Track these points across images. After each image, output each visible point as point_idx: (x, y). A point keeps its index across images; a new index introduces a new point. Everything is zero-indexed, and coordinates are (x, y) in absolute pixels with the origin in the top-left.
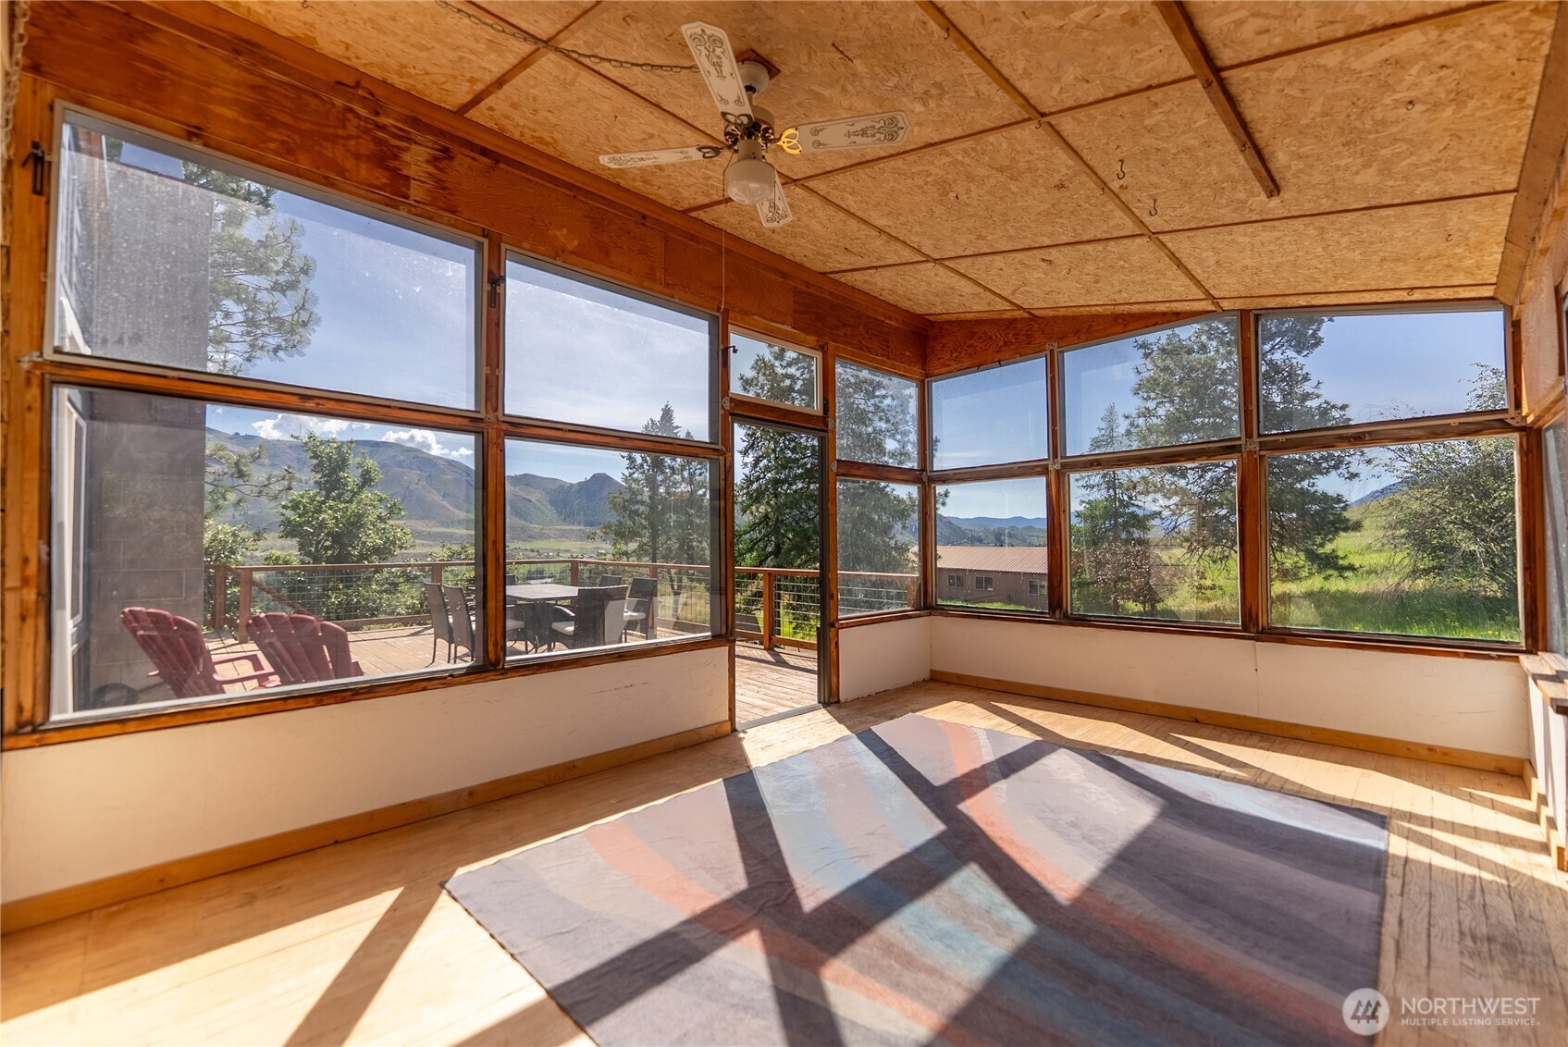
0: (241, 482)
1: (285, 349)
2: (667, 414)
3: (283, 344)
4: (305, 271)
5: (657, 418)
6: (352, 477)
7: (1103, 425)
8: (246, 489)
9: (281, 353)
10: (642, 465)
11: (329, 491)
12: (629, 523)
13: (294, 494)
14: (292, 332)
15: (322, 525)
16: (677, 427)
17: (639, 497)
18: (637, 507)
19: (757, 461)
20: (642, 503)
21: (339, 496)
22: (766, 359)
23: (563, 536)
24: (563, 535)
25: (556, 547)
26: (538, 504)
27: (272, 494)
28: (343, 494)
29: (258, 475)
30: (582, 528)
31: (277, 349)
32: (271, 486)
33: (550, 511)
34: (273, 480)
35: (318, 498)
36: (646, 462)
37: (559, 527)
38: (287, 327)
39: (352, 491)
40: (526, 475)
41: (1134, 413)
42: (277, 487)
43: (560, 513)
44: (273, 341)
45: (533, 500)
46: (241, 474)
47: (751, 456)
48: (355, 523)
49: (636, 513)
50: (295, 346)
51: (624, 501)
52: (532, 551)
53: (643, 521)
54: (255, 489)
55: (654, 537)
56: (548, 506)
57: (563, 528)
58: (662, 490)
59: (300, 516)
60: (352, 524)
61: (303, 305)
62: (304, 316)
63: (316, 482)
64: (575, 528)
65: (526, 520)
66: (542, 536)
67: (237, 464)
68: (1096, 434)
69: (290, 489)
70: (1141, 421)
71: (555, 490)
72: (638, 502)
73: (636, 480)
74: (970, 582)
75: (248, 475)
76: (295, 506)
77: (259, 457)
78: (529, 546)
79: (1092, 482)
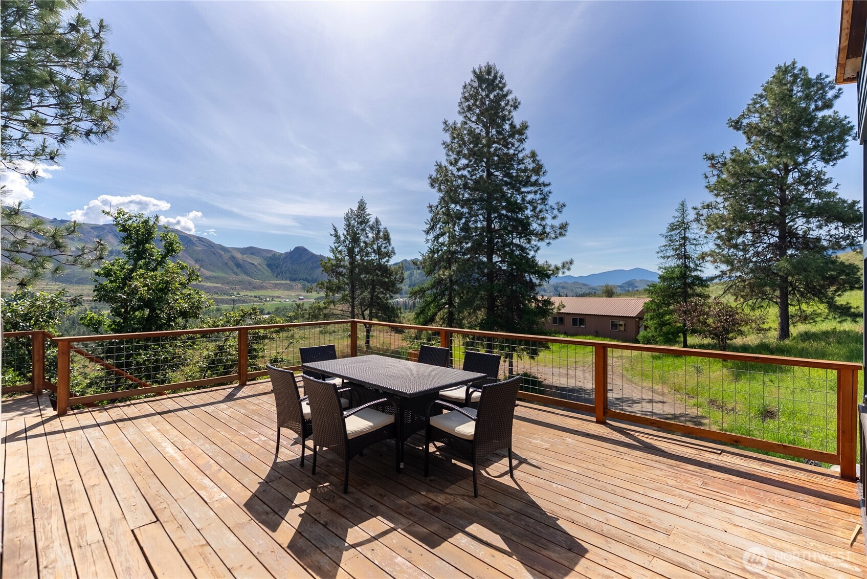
0: (57, 252)
1: (96, 133)
2: (362, 206)
3: (95, 129)
4: (113, 66)
5: (355, 208)
6: (156, 249)
7: (677, 214)
8: (63, 258)
9: (92, 137)
10: (345, 241)
11: (136, 261)
12: (336, 281)
13: (106, 263)
14: (103, 118)
15: (134, 291)
16: (369, 215)
17: (342, 263)
18: (341, 269)
19: (437, 238)
20: (344, 267)
21: (147, 264)
22: (443, 165)
23: (275, 288)
24: (276, 286)
25: (271, 295)
26: (259, 266)
27: (85, 263)
28: (149, 263)
29: (72, 247)
30: (288, 282)
31: (88, 133)
32: (85, 256)
33: (267, 271)
34: (86, 251)
35: (126, 266)
36: (347, 238)
37: (273, 282)
38: (98, 113)
39: (156, 260)
40: (251, 248)
41: (699, 206)
42: (90, 257)
43: (273, 272)
44: (85, 125)
45: (255, 264)
46: (58, 246)
47: (431, 234)
48: (164, 289)
49: (340, 274)
50: (104, 132)
51: (333, 265)
52: (255, 297)
53: (345, 279)
54: (71, 259)
55: (353, 291)
56: (266, 267)
57: (276, 282)
58: (358, 257)
59: (111, 282)
60: (161, 290)
61: (113, 92)
62: (113, 101)
63: (125, 253)
64: (283, 282)
65: (251, 277)
66: (262, 288)
67: (53, 237)
68: (673, 220)
69: (101, 258)
70: (705, 212)
71: (270, 258)
72: (341, 266)
73: (340, 252)
74: (568, 322)
75: (64, 246)
76: (108, 273)
77: (73, 231)
78: (253, 294)
79: (668, 254)
